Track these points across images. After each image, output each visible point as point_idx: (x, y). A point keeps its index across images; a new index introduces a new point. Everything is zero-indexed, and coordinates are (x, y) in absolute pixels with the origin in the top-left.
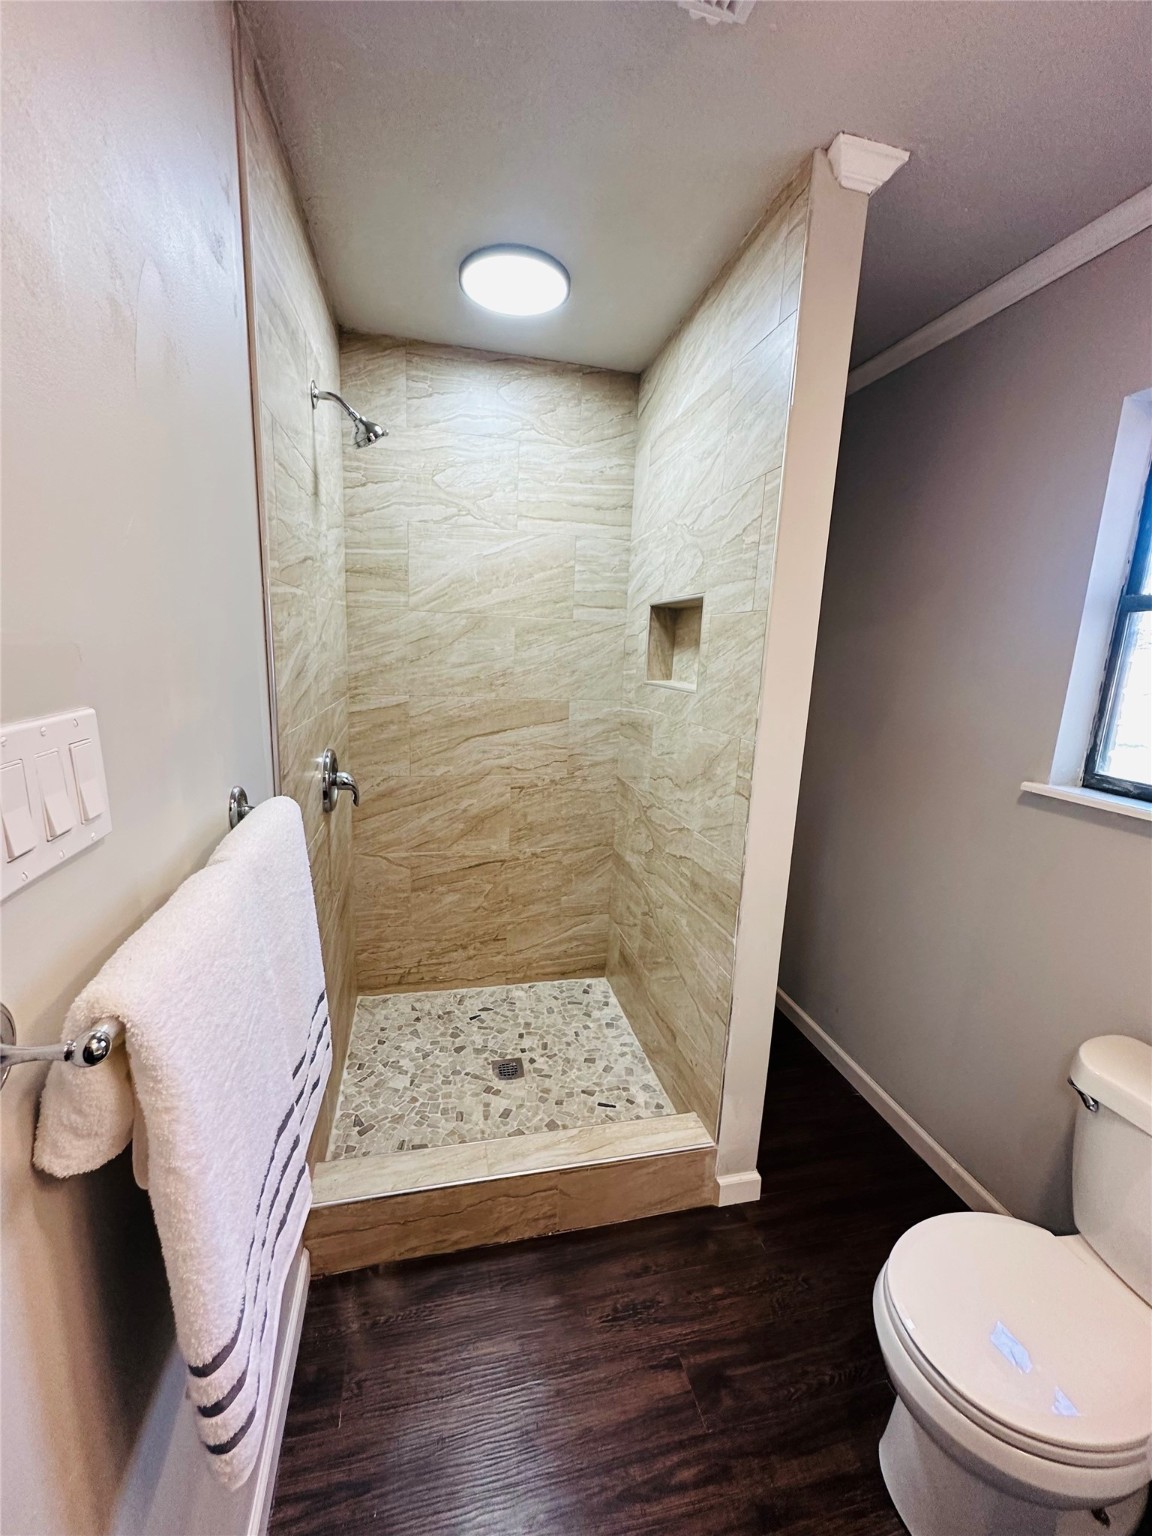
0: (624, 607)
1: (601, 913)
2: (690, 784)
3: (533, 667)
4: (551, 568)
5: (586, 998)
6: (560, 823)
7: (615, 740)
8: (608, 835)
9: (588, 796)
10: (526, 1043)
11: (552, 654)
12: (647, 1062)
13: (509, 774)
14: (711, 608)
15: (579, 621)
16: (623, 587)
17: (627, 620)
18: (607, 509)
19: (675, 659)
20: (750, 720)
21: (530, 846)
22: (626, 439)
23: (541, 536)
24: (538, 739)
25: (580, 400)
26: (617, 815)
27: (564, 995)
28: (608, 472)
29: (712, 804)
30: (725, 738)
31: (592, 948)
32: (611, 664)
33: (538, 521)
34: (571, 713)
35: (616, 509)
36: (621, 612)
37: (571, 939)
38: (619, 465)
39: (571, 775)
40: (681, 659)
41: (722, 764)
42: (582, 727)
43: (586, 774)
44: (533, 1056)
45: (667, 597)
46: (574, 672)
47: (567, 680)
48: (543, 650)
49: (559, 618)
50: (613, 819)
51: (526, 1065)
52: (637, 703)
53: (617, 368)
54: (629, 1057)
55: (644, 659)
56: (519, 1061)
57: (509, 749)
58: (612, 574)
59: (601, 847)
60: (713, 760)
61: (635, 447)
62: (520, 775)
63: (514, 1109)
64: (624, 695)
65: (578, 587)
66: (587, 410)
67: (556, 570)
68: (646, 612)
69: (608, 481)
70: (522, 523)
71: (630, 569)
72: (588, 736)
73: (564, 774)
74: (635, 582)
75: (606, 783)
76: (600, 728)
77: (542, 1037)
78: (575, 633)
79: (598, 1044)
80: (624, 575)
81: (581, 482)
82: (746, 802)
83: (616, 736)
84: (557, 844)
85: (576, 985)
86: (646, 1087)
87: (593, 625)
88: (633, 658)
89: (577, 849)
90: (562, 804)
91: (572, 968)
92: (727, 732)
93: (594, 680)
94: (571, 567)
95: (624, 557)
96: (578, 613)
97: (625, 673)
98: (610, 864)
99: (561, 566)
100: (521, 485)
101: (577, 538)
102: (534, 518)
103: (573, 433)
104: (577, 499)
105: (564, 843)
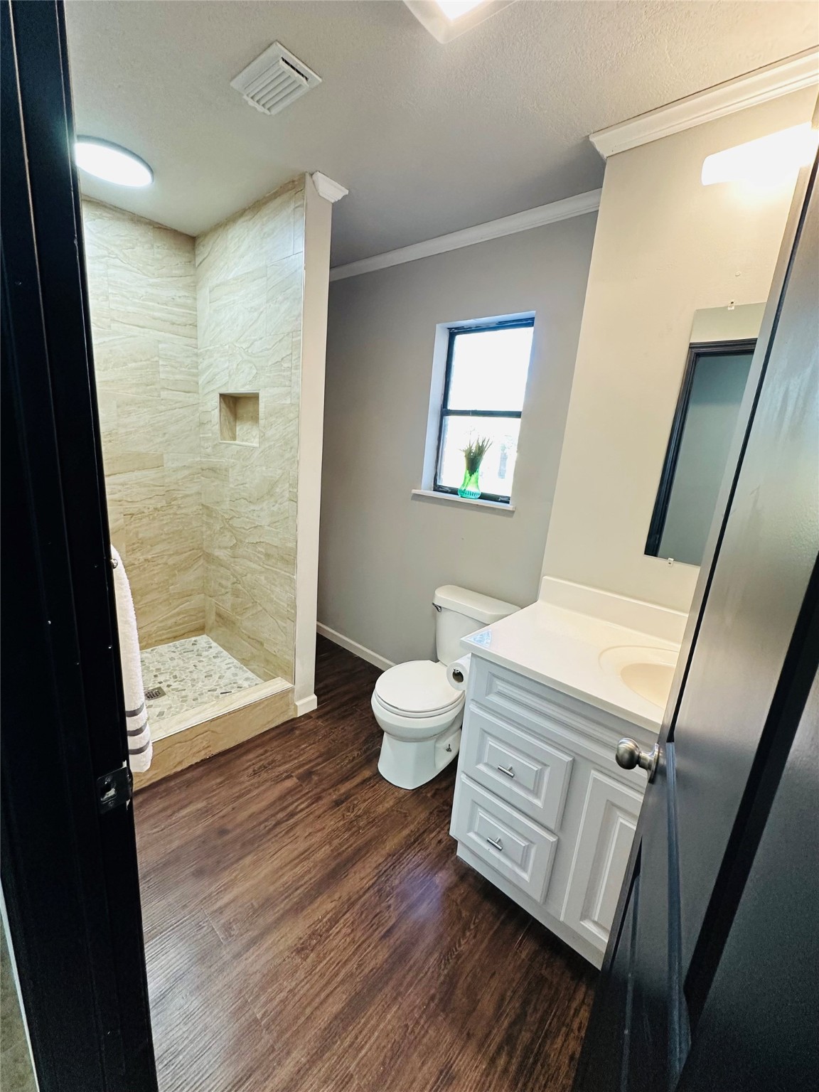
0: (197, 392)
1: (199, 594)
2: (260, 499)
3: (133, 429)
4: (141, 361)
5: (195, 648)
6: (163, 537)
7: (198, 480)
8: (198, 543)
9: (183, 518)
10: (161, 678)
11: (147, 421)
12: (245, 668)
13: (121, 505)
14: (264, 400)
15: (165, 399)
16: (195, 379)
17: (200, 401)
18: (179, 325)
19: (238, 428)
20: (294, 462)
21: (142, 555)
22: (189, 279)
23: (131, 336)
24: (142, 480)
25: (152, 246)
26: (204, 529)
27: (179, 649)
28: (179, 300)
29: (275, 509)
30: (279, 472)
31: (194, 617)
32: (191, 430)
33: (128, 326)
34: (165, 462)
35: (185, 325)
36: (196, 395)
37: (178, 614)
38: (185, 296)
39: (169, 505)
40: (241, 429)
41: (279, 486)
42: (174, 471)
43: (180, 503)
44: (169, 683)
45: (231, 390)
46: (165, 434)
47: (159, 440)
48: (140, 417)
49: (150, 396)
50: (202, 532)
51: (165, 689)
52: (214, 455)
53: (179, 230)
54: (233, 668)
55: (217, 427)
56: (160, 688)
57: (120, 487)
58: (186, 370)
59: (195, 551)
60: (274, 484)
61: (195, 286)
62: (130, 505)
63: (166, 710)
64: (202, 450)
65: (162, 376)
66: (158, 253)
67: (145, 363)
68: (217, 398)
69: (178, 305)
70: (115, 326)
71: (200, 367)
72: (179, 478)
73: (164, 503)
74: (204, 377)
75: (195, 509)
76: (186, 472)
77: (171, 673)
78: (163, 408)
79: (211, 667)
80: (195, 371)
81: (158, 303)
82: (295, 504)
83: (198, 478)
84: (164, 551)
85: (187, 642)
86: (247, 679)
87: (177, 402)
88: (208, 426)
89: (177, 553)
90: (164, 524)
91: (183, 632)
92: (281, 469)
93: (180, 440)
94: (156, 361)
95: (194, 359)
96: (164, 394)
97: (201, 436)
98: (201, 561)
99: (149, 360)
100: (111, 298)
101: (159, 342)
102: (124, 323)
103: (149, 267)
104: (157, 314)
105: (168, 550)
